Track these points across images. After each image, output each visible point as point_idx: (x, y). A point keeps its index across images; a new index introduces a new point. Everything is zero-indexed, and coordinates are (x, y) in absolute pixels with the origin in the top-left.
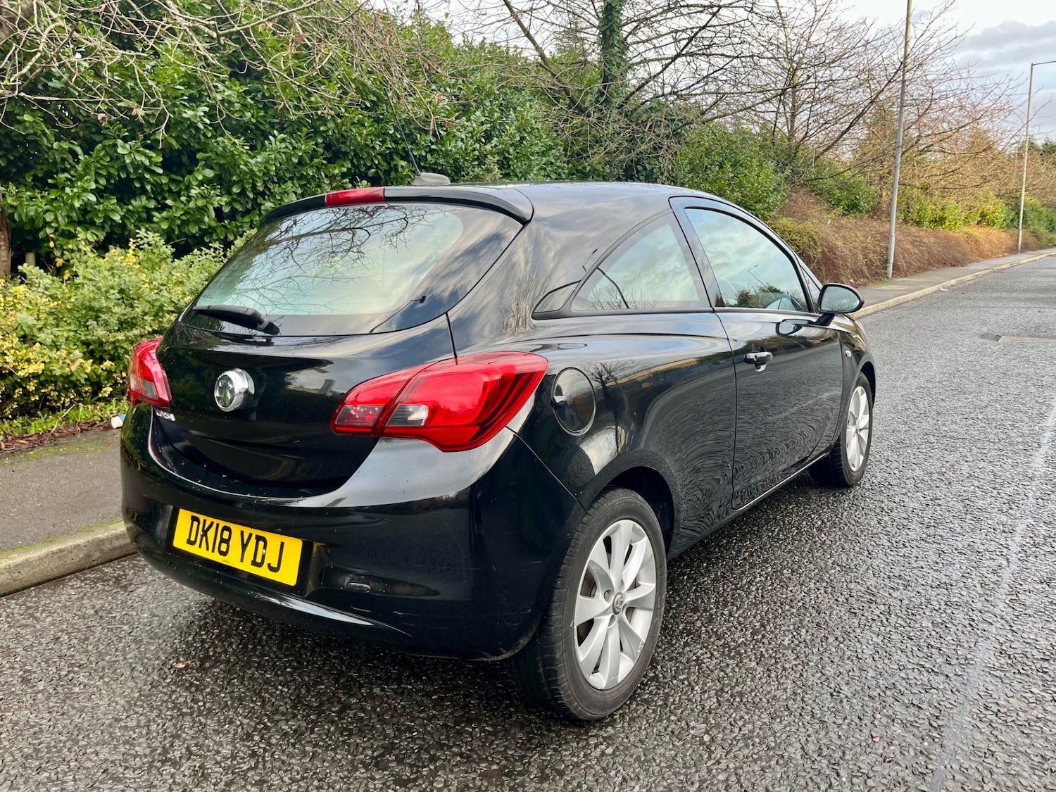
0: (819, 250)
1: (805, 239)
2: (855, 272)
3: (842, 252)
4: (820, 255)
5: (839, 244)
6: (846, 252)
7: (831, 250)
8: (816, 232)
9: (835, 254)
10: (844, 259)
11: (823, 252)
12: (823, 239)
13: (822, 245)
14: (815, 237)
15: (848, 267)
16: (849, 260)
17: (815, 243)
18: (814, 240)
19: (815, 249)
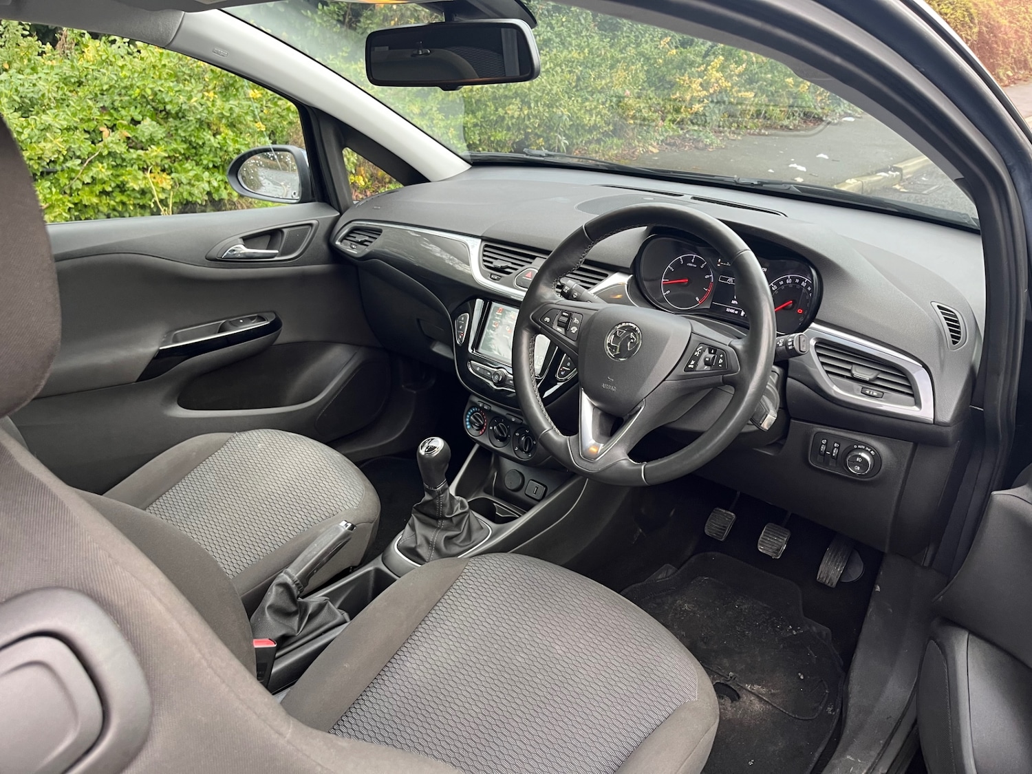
0: (976, 30)
1: (959, 14)
2: (1016, 62)
3: (1006, 34)
4: (975, 37)
5: (1004, 22)
6: (1011, 34)
7: (992, 29)
8: (975, 5)
9: (995, 36)
10: (1006, 44)
11: (980, 33)
12: (983, 14)
13: (980, 23)
14: (972, 11)
15: (1008, 54)
16: (1013, 46)
17: (972, 20)
18: (970, 15)
19: (970, 27)
